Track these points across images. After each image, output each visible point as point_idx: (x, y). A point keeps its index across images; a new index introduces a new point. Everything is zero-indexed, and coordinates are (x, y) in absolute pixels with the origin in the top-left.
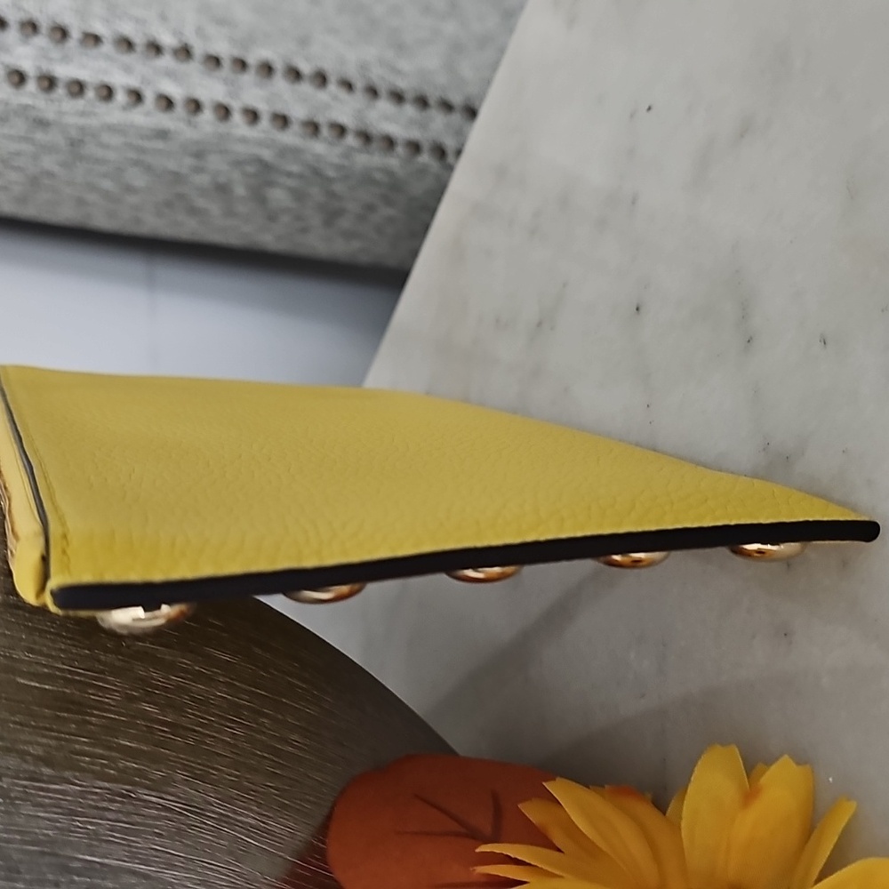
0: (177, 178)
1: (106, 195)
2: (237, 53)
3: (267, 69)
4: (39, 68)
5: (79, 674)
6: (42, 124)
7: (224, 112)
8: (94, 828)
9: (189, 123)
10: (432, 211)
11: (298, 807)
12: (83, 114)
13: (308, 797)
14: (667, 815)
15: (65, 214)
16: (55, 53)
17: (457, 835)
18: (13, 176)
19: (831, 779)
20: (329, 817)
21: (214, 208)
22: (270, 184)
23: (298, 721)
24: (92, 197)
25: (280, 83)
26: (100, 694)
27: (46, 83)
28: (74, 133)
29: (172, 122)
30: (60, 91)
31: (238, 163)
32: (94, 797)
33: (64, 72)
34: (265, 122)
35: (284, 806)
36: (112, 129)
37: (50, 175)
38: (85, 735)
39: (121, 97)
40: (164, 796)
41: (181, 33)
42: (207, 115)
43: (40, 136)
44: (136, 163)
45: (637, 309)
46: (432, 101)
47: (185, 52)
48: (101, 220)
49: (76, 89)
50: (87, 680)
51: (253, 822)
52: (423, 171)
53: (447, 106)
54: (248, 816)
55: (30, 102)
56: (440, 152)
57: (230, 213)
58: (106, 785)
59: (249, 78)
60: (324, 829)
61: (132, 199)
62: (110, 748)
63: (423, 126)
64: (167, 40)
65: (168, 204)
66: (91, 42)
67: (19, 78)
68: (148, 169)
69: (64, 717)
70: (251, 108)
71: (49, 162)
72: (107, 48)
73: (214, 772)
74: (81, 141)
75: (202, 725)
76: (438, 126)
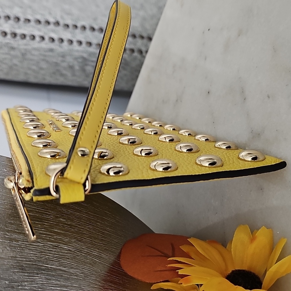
0: (57, 64)
1: (34, 71)
2: (74, 23)
3: (84, 28)
4: (11, 31)
5: (40, 210)
6: (13, 48)
7: (71, 42)
8: (48, 256)
9: (60, 46)
10: (139, 71)
11: (110, 250)
12: (26, 45)
13: (113, 247)
14: (227, 248)
15: (21, 78)
16: (16, 25)
17: (161, 256)
18: (4, 66)
19: (278, 233)
20: (120, 253)
21: (69, 74)
22: (86, 65)
23: (109, 224)
24: (29, 72)
25: (88, 32)
26: (47, 216)
27: (13, 35)
28: (23, 51)
29: (54, 46)
30: (18, 38)
31: (76, 59)
32: (48, 247)
33: (19, 31)
34: (84, 45)
35: (106, 249)
36: (35, 49)
37: (16, 65)
38: (43, 228)
39: (38, 39)
40: (69, 246)
41: (56, 18)
42: (65, 43)
43: (12, 53)
44: (43, 60)
45: (209, 93)
46: (137, 36)
47: (57, 23)
48: (32, 79)
49: (23, 36)
50: (43, 212)
51: (97, 254)
52: (135, 58)
53: (142, 37)
54: (95, 253)
55: (9, 41)
56: (141, 52)
57: (74, 75)
58: (51, 243)
59: (78, 31)
60: (119, 256)
61: (42, 72)
62: (51, 232)
63: (135, 44)
64: (52, 20)
65: (54, 73)
66: (27, 21)
67: (5, 34)
68: (47, 62)
69: (37, 223)
70: (79, 40)
71: (15, 61)
72: (32, 23)
73: (84, 239)
74: (25, 54)
75: (79, 225)
76: (139, 44)
